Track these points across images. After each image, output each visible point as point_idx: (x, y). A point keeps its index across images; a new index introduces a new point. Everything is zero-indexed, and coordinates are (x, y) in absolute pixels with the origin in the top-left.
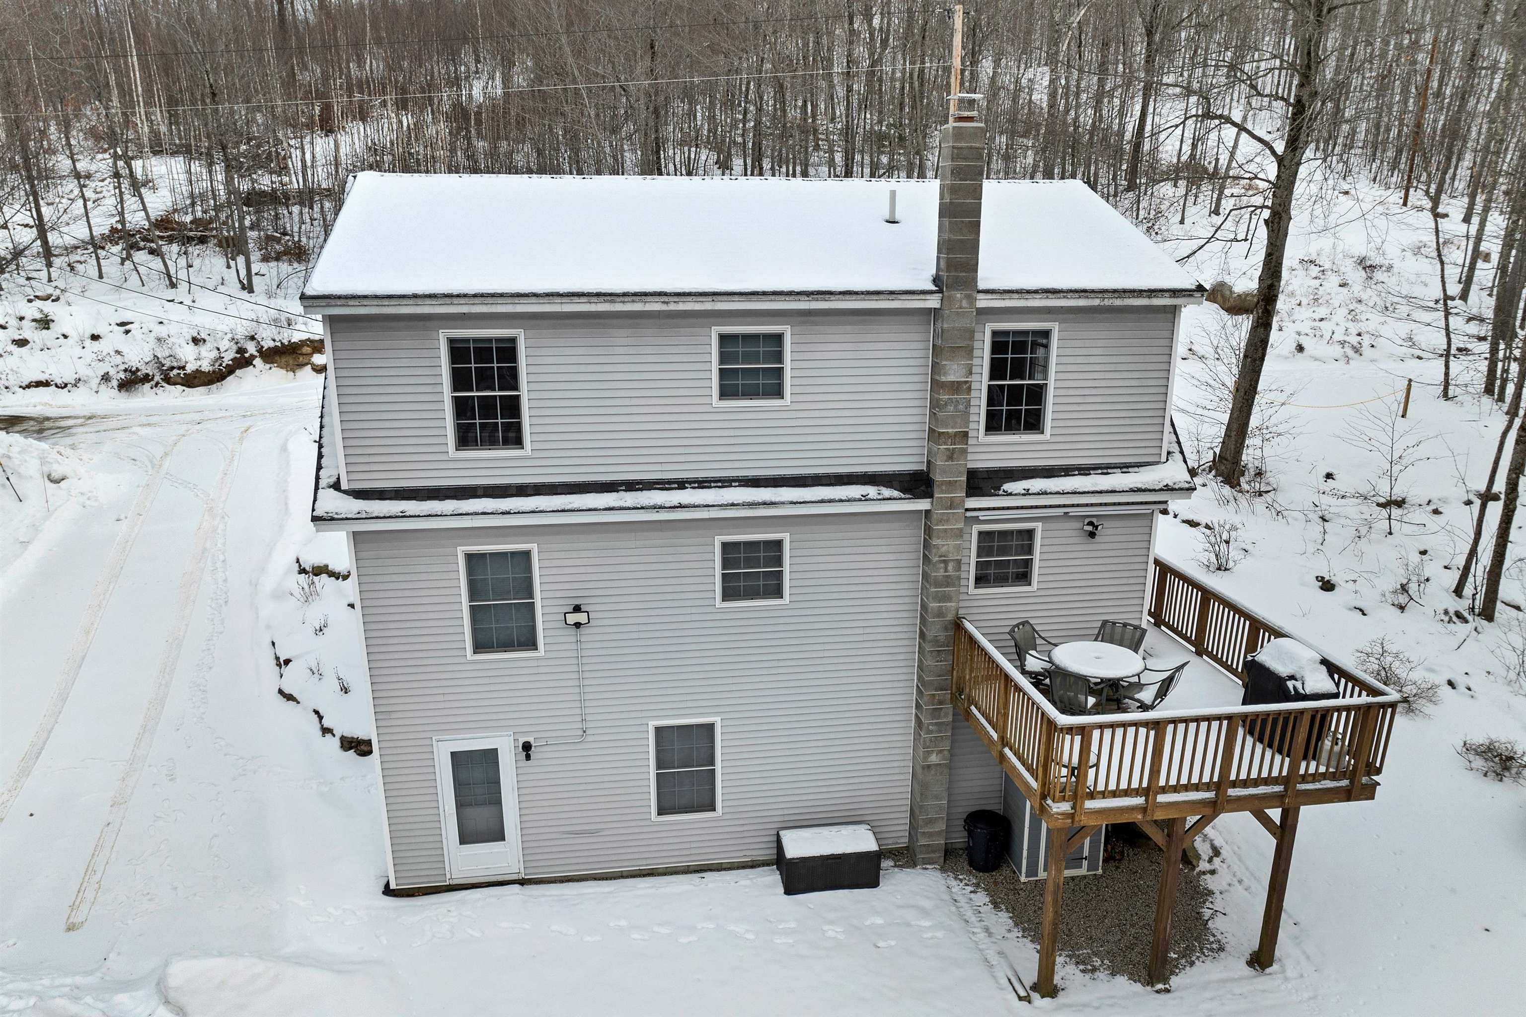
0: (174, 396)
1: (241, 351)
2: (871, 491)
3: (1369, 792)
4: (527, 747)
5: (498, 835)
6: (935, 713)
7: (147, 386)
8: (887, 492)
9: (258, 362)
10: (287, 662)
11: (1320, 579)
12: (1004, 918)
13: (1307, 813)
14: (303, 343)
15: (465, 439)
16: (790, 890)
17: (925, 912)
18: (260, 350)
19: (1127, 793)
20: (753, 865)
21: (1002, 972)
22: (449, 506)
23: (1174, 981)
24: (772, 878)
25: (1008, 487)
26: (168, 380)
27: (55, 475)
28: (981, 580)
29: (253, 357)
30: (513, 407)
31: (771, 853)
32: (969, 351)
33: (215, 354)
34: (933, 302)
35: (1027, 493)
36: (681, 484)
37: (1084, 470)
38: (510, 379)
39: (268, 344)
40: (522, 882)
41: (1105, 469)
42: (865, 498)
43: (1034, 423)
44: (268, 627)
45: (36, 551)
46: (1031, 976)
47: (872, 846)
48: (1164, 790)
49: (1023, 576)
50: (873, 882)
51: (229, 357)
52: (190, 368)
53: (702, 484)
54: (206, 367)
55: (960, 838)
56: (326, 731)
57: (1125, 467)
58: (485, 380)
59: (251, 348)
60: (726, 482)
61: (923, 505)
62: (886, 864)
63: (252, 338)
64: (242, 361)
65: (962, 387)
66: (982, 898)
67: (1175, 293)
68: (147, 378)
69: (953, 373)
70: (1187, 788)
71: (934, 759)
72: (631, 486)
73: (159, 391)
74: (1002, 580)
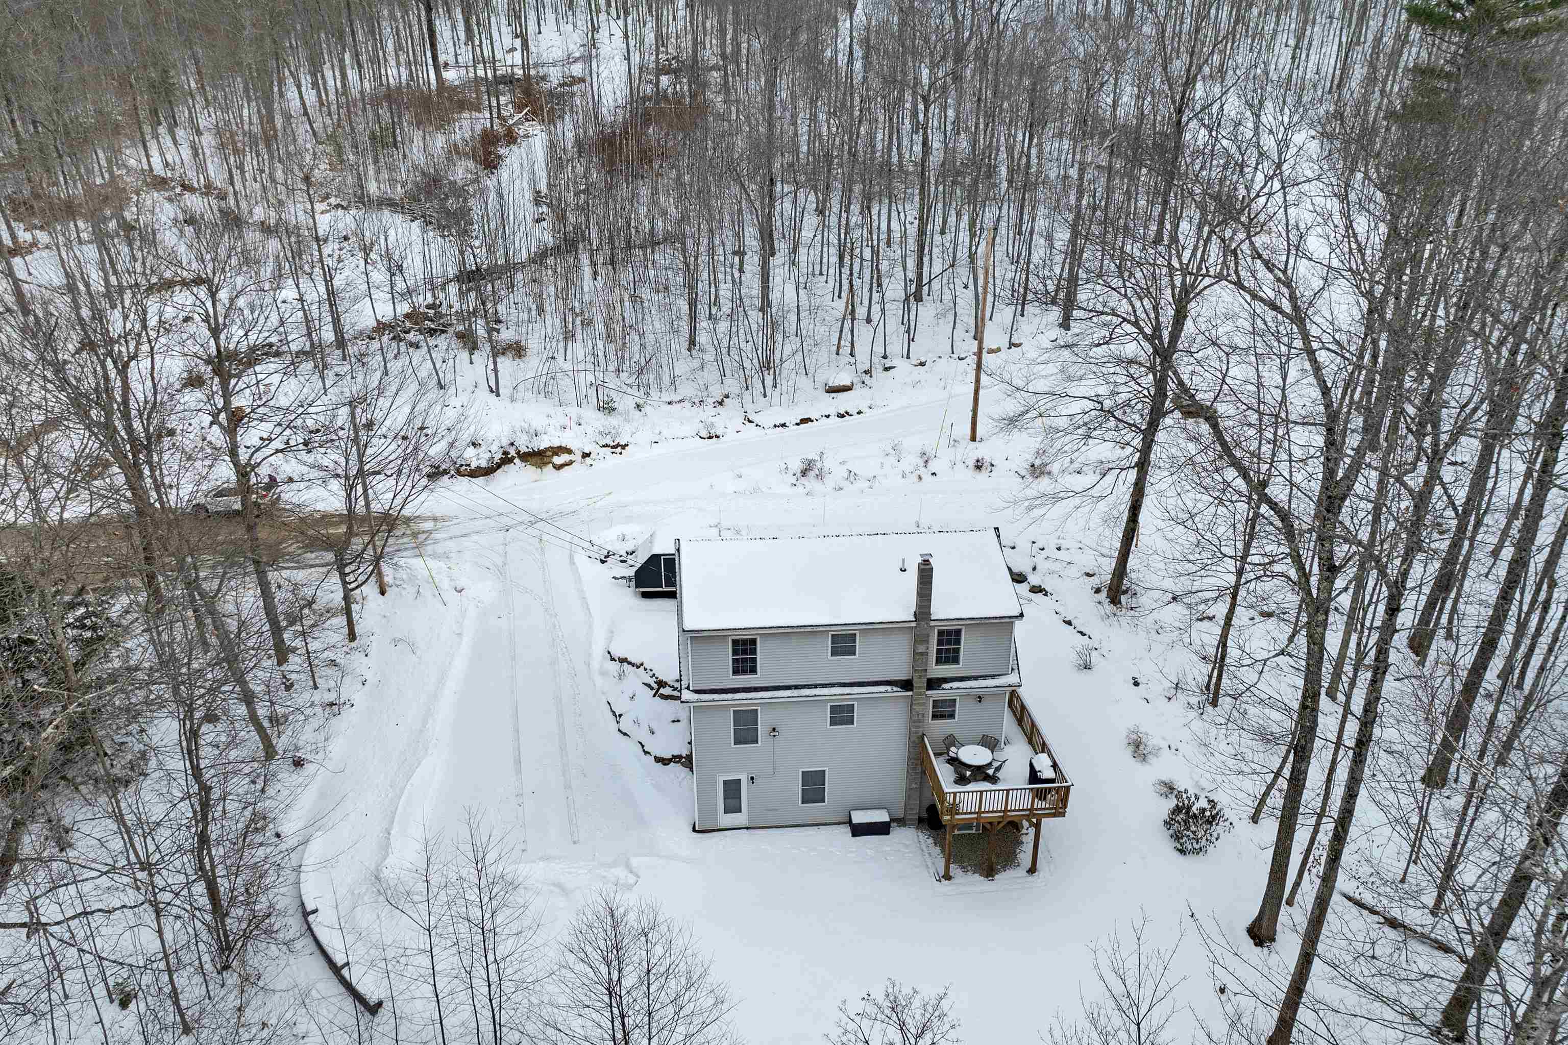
0: (464, 482)
1: (505, 453)
2: (889, 688)
3: (1063, 814)
4: (752, 778)
5: (739, 810)
6: (914, 769)
7: (446, 477)
8: (895, 689)
9: (517, 460)
10: (620, 716)
11: (1134, 678)
12: (938, 850)
13: (1044, 821)
14: (547, 449)
15: (736, 672)
16: (854, 835)
17: (907, 846)
18: (518, 453)
19: (971, 813)
20: (839, 824)
21: (932, 871)
22: (730, 696)
23: (997, 877)
24: (847, 829)
25: (944, 686)
26: (459, 472)
27: (459, 588)
28: (935, 717)
29: (513, 458)
30: (754, 660)
31: (847, 819)
32: (927, 642)
33: (489, 455)
34: (914, 624)
35: (952, 688)
36: (816, 686)
37: (976, 678)
38: (754, 651)
39: (523, 449)
40: (747, 828)
41: (984, 677)
42: (887, 692)
43: (956, 660)
44: (603, 693)
45: (466, 639)
46: (942, 873)
47: (887, 819)
48: (984, 812)
49: (952, 716)
50: (888, 833)
51: (498, 457)
52: (473, 466)
53: (824, 686)
54: (484, 464)
55: (924, 815)
56: (646, 753)
57: (993, 676)
58: (744, 652)
59: (513, 452)
60: (832, 685)
61: (910, 693)
62: (894, 825)
63: (512, 444)
64: (506, 460)
65: (925, 654)
66: (931, 841)
67: (1010, 617)
68: (445, 472)
69: (921, 649)
70: (993, 812)
71: (914, 786)
72: (797, 687)
73: (454, 480)
74: (942, 716)
